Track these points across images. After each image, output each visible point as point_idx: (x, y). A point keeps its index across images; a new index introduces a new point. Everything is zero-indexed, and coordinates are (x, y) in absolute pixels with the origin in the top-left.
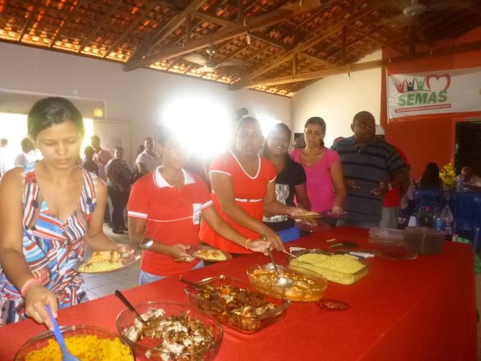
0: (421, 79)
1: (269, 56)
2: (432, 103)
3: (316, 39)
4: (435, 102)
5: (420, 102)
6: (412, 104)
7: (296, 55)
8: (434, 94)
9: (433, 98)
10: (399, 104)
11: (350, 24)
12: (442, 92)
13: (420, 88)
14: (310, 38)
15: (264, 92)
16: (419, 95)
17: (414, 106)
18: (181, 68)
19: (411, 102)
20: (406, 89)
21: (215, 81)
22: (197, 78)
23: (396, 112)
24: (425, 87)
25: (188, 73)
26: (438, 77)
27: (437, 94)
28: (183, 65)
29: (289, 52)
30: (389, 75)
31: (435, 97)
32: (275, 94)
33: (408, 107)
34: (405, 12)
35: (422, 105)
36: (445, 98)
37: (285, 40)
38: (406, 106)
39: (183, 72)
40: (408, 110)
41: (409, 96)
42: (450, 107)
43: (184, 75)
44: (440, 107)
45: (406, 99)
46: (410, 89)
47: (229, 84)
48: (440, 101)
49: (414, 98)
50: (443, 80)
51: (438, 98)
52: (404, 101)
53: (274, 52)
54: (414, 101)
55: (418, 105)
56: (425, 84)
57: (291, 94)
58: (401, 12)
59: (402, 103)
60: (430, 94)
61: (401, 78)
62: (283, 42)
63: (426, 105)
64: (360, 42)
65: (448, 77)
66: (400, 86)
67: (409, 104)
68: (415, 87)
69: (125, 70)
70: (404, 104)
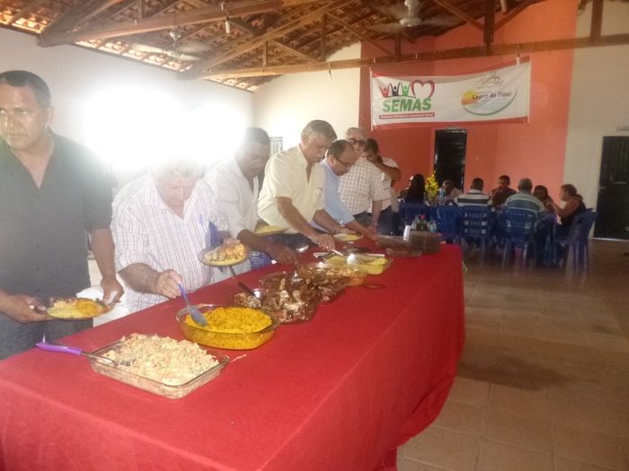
0: (406, 84)
1: (233, 40)
2: (416, 111)
3: (291, 26)
4: (419, 109)
5: (405, 109)
6: (397, 110)
7: (267, 43)
8: (418, 101)
9: (418, 105)
10: (384, 110)
11: (331, 13)
12: (425, 100)
13: (405, 94)
14: (283, 23)
15: (221, 83)
16: (403, 101)
17: (399, 113)
18: (116, 47)
19: (395, 108)
20: (390, 94)
21: (160, 67)
22: (138, 61)
23: (380, 118)
24: (410, 93)
25: (125, 54)
26: (422, 84)
27: (421, 101)
28: (119, 43)
29: (258, 38)
30: (374, 76)
31: (419, 104)
32: (234, 87)
33: (393, 113)
34: (402, 22)
35: (407, 112)
36: (429, 106)
37: (253, 23)
38: (390, 113)
39: (118, 53)
40: (393, 117)
41: (394, 101)
42: (433, 116)
43: (120, 56)
44: (424, 115)
45: (391, 104)
46: (395, 94)
47: (178, 71)
48: (424, 109)
49: (399, 103)
50: (428, 87)
51: (422, 106)
52: (388, 106)
53: (238, 36)
54: (398, 108)
55: (403, 112)
56: (410, 90)
57: (253, 88)
58: (398, 21)
59: (386, 108)
60: (414, 100)
61: (386, 81)
62: (251, 25)
63: (411, 112)
64: (338, 33)
65: (432, 83)
66: (385, 89)
67: (393, 110)
68: (400, 92)
69: (39, 44)
70: (388, 110)
